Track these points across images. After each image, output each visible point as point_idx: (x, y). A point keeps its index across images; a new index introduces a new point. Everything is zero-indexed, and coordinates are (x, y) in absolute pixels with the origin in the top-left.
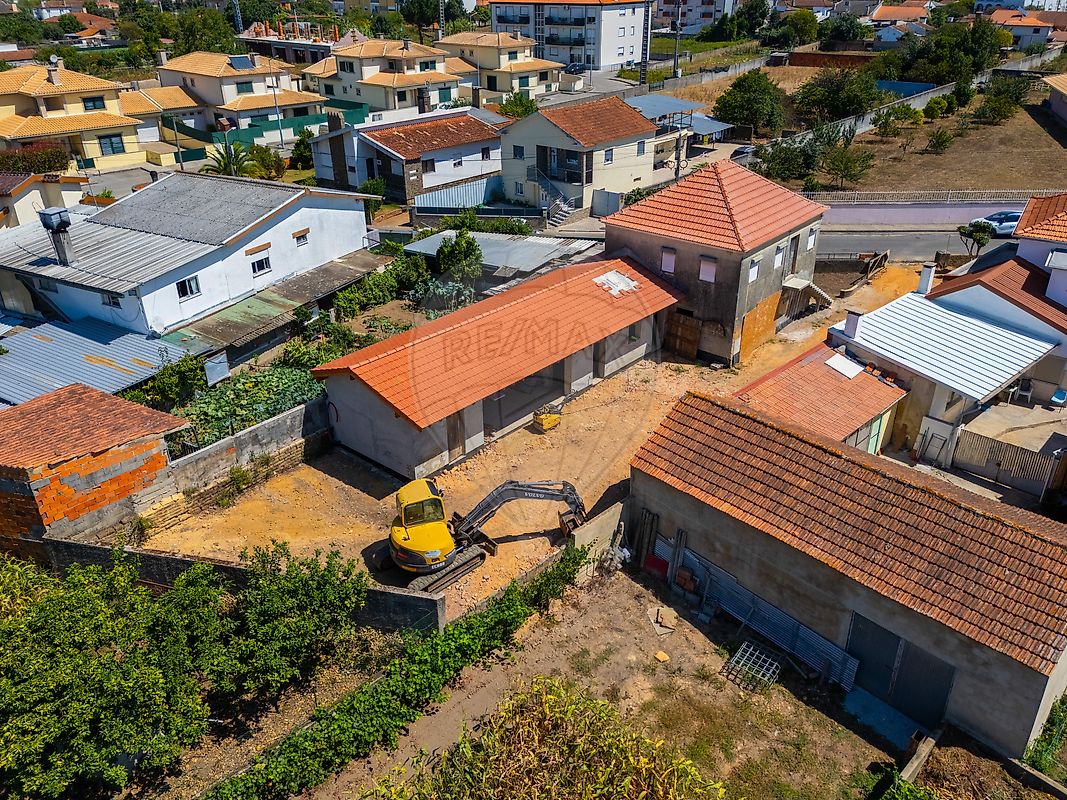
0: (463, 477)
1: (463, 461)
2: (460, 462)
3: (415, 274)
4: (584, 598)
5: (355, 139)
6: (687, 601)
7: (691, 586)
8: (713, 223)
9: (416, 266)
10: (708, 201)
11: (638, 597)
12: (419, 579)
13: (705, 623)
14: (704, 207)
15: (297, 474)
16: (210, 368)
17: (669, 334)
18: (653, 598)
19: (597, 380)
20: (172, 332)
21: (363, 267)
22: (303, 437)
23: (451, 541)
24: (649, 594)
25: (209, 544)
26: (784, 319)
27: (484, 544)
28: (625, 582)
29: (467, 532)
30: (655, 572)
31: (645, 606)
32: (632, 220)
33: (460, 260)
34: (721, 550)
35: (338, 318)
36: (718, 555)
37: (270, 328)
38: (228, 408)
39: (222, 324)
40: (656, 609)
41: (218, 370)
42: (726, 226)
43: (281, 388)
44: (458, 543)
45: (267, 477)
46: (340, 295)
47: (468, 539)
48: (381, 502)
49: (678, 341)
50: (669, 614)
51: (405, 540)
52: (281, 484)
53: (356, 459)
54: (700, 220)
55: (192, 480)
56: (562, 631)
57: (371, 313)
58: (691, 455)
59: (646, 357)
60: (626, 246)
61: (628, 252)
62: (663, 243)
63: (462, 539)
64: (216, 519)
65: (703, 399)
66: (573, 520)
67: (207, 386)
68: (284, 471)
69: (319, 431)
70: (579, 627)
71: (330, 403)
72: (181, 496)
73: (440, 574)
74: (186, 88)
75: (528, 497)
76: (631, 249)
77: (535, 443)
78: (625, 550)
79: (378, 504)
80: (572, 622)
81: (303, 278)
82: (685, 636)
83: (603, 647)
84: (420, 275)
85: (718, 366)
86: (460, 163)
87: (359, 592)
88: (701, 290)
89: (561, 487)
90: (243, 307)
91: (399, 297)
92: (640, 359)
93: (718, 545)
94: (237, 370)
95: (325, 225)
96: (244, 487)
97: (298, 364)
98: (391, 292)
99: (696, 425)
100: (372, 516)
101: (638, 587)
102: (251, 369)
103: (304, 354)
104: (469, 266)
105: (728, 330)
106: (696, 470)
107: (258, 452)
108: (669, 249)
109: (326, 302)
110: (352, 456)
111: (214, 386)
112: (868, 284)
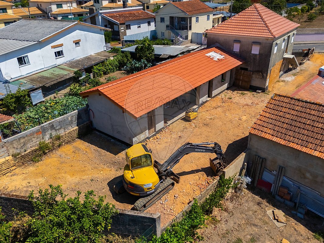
0: (156, 142)
1: (155, 135)
2: (154, 135)
3: (126, 60)
4: (230, 205)
5: (100, 17)
6: (287, 205)
7: (288, 197)
8: (257, 28)
9: (127, 56)
10: (254, 19)
11: (259, 204)
12: (140, 200)
13: (301, 219)
14: (252, 22)
15: (75, 144)
16: (33, 96)
17: (236, 79)
18: (267, 204)
19: (209, 99)
20: (15, 81)
21: (104, 57)
22: (77, 126)
23: (157, 177)
24: (264, 202)
25: (24, 183)
26: (282, 72)
27: (172, 177)
28: (249, 195)
29: (165, 171)
30: (264, 189)
31: (265, 209)
32: (219, 30)
33: (145, 51)
34: (310, 177)
35: (94, 77)
36: (307, 180)
37: (63, 79)
38: (41, 114)
39: (40, 78)
40: (271, 210)
41: (37, 97)
42: (264, 28)
43: (67, 104)
44: (160, 178)
45: (59, 146)
46: (95, 67)
47: (165, 175)
48: (117, 157)
49: (241, 82)
50: (280, 213)
51: (132, 178)
52: (66, 149)
53: (103, 136)
54: (251, 27)
55: (17, 149)
56: (223, 227)
57: (108, 75)
58: (285, 126)
59: (227, 89)
60: (217, 42)
61: (218, 45)
62: (234, 39)
63: (162, 176)
64: (31, 169)
65: (285, 97)
66: (219, 163)
67: (32, 105)
68: (68, 142)
69: (85, 123)
70: (231, 224)
71: (90, 109)
72: (10, 158)
73: (151, 196)
74: (38, 8)
75: (197, 151)
76: (219, 43)
77: (187, 126)
78: (248, 178)
79: (115, 157)
80: (227, 221)
81: (79, 61)
82: (293, 227)
83: (249, 237)
84: (128, 60)
85: (260, 91)
86: (140, 27)
87: (107, 219)
88: (252, 58)
89: (213, 146)
90: (51, 71)
91: (120, 70)
92: (225, 90)
93: (308, 175)
94: (48, 98)
95: (88, 39)
96: (47, 151)
97: (76, 95)
98: (116, 67)
99: (284, 110)
100: (112, 164)
101: (257, 198)
102: (55, 98)
103: (78, 90)
104: (149, 54)
105: (265, 75)
106: (291, 133)
107: (54, 133)
108: (237, 41)
109: (89, 70)
110: (101, 134)
111: (36, 105)
112: (309, 60)
